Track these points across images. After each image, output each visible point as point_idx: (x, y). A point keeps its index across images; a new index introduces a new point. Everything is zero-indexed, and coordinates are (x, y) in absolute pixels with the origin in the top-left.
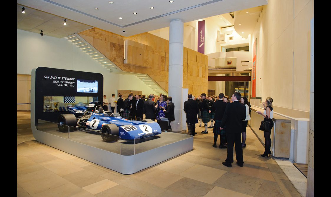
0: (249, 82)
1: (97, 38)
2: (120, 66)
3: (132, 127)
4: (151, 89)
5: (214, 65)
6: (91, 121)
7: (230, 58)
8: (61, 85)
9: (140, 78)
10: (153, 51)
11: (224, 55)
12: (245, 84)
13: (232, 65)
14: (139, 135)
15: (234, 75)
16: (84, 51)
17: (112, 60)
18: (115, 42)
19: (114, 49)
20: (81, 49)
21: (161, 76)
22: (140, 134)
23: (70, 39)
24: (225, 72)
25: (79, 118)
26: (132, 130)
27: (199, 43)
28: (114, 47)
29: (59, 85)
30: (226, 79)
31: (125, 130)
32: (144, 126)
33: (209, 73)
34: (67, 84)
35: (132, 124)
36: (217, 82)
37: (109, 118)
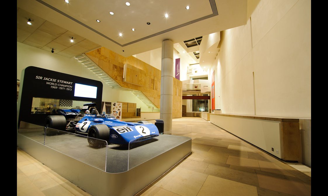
0: (209, 100)
1: (102, 60)
2: (120, 83)
3: (126, 128)
4: (143, 103)
5: (186, 88)
6: (81, 123)
7: (196, 84)
8: (57, 88)
9: (135, 94)
10: (145, 74)
11: (192, 82)
12: (205, 102)
13: (198, 88)
14: (135, 137)
15: (199, 95)
16: (91, 71)
17: (114, 78)
18: (116, 65)
19: (115, 69)
20: (88, 68)
21: (151, 92)
22: (137, 136)
23: (80, 60)
24: (193, 93)
25: (71, 120)
26: (126, 132)
27: (176, 73)
28: (116, 68)
29: (54, 87)
30: (193, 98)
31: (118, 132)
32: (140, 127)
33: (183, 94)
34: (64, 87)
35: (127, 125)
36: (187, 100)
37: (102, 120)
